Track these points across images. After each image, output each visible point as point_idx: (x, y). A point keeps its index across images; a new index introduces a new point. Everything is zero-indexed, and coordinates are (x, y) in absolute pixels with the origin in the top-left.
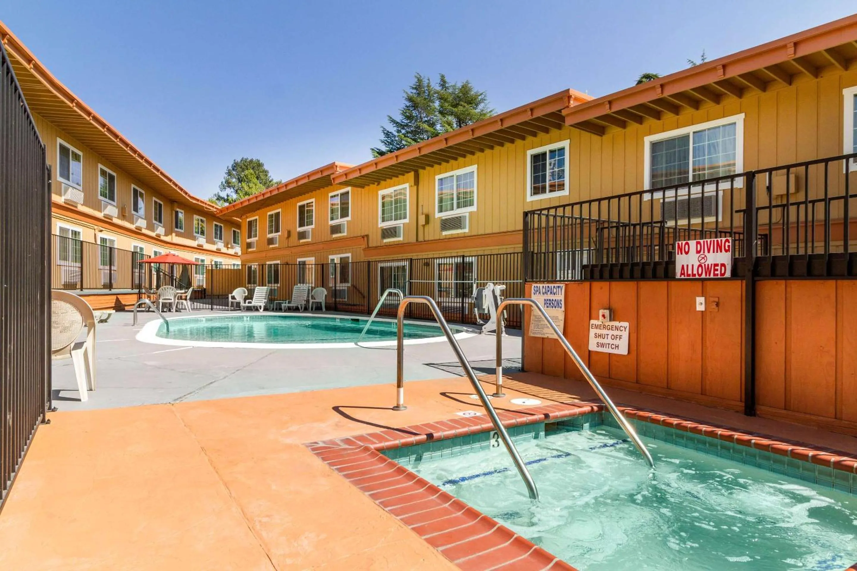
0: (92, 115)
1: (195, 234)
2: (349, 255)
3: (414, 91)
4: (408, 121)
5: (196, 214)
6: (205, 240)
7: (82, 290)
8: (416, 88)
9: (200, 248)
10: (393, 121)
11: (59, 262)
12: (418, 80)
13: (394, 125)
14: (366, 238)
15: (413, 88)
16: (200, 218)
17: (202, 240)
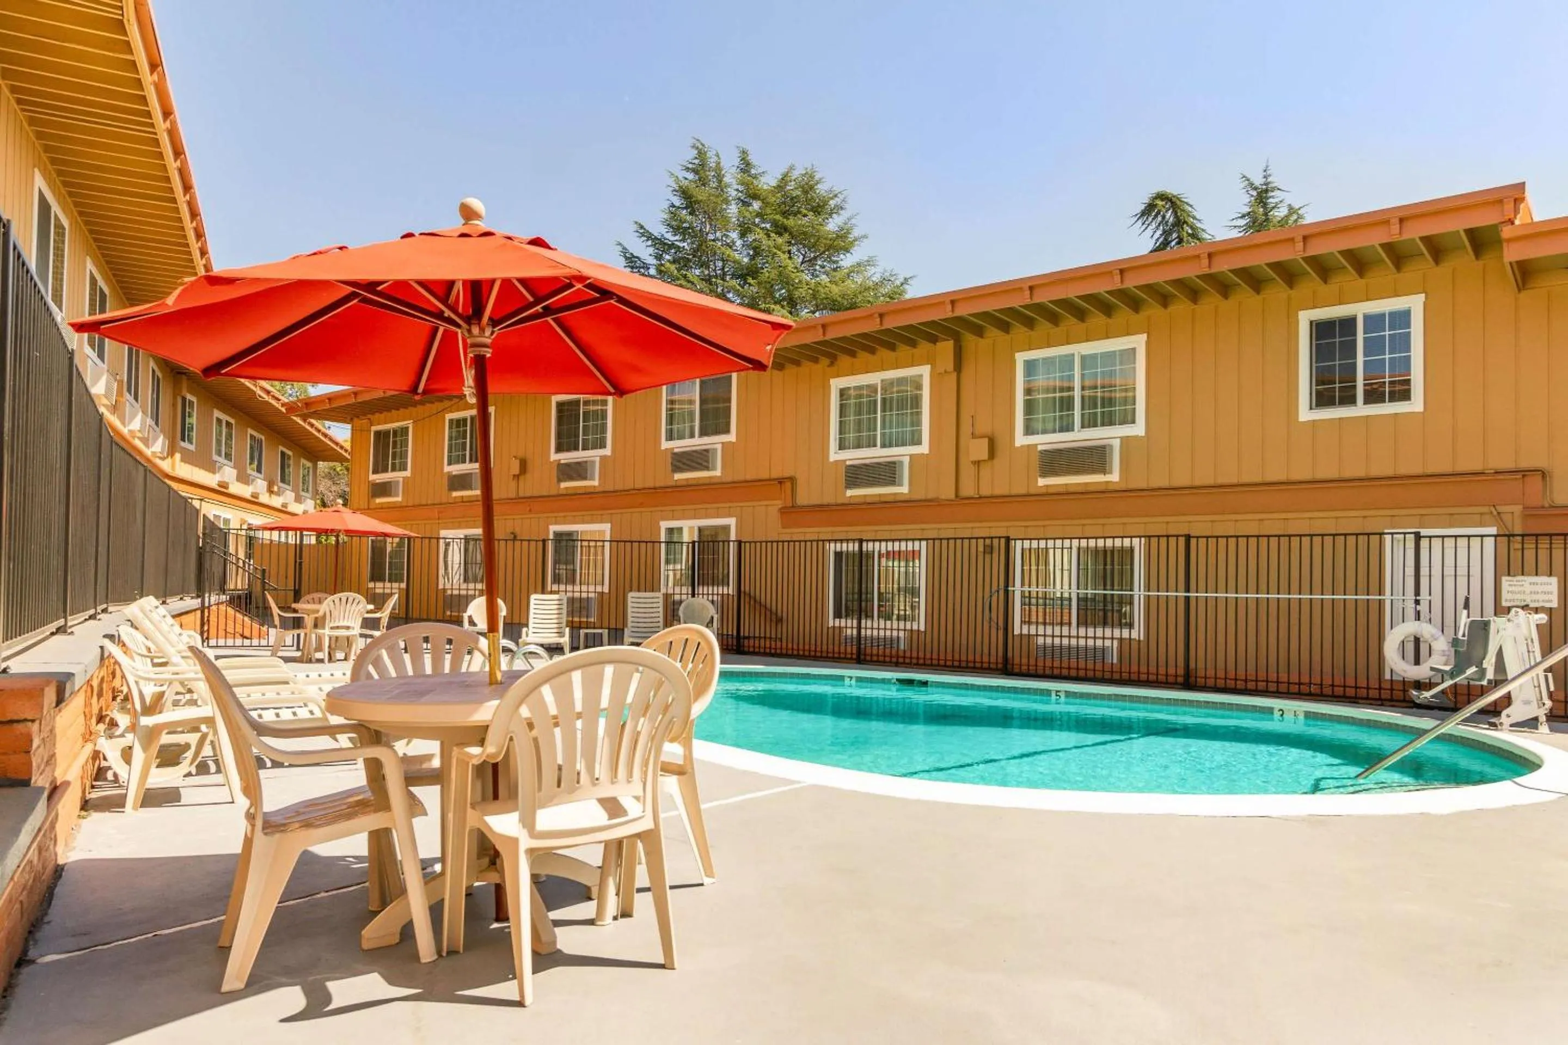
1: (215, 457)
2: (732, 522)
3: (691, 176)
4: (677, 238)
5: (217, 409)
6: (232, 472)
8: (695, 171)
9: (223, 492)
10: (649, 236)
12: (700, 153)
13: (650, 243)
14: (788, 485)
15: (687, 169)
16: (224, 417)
17: (227, 473)
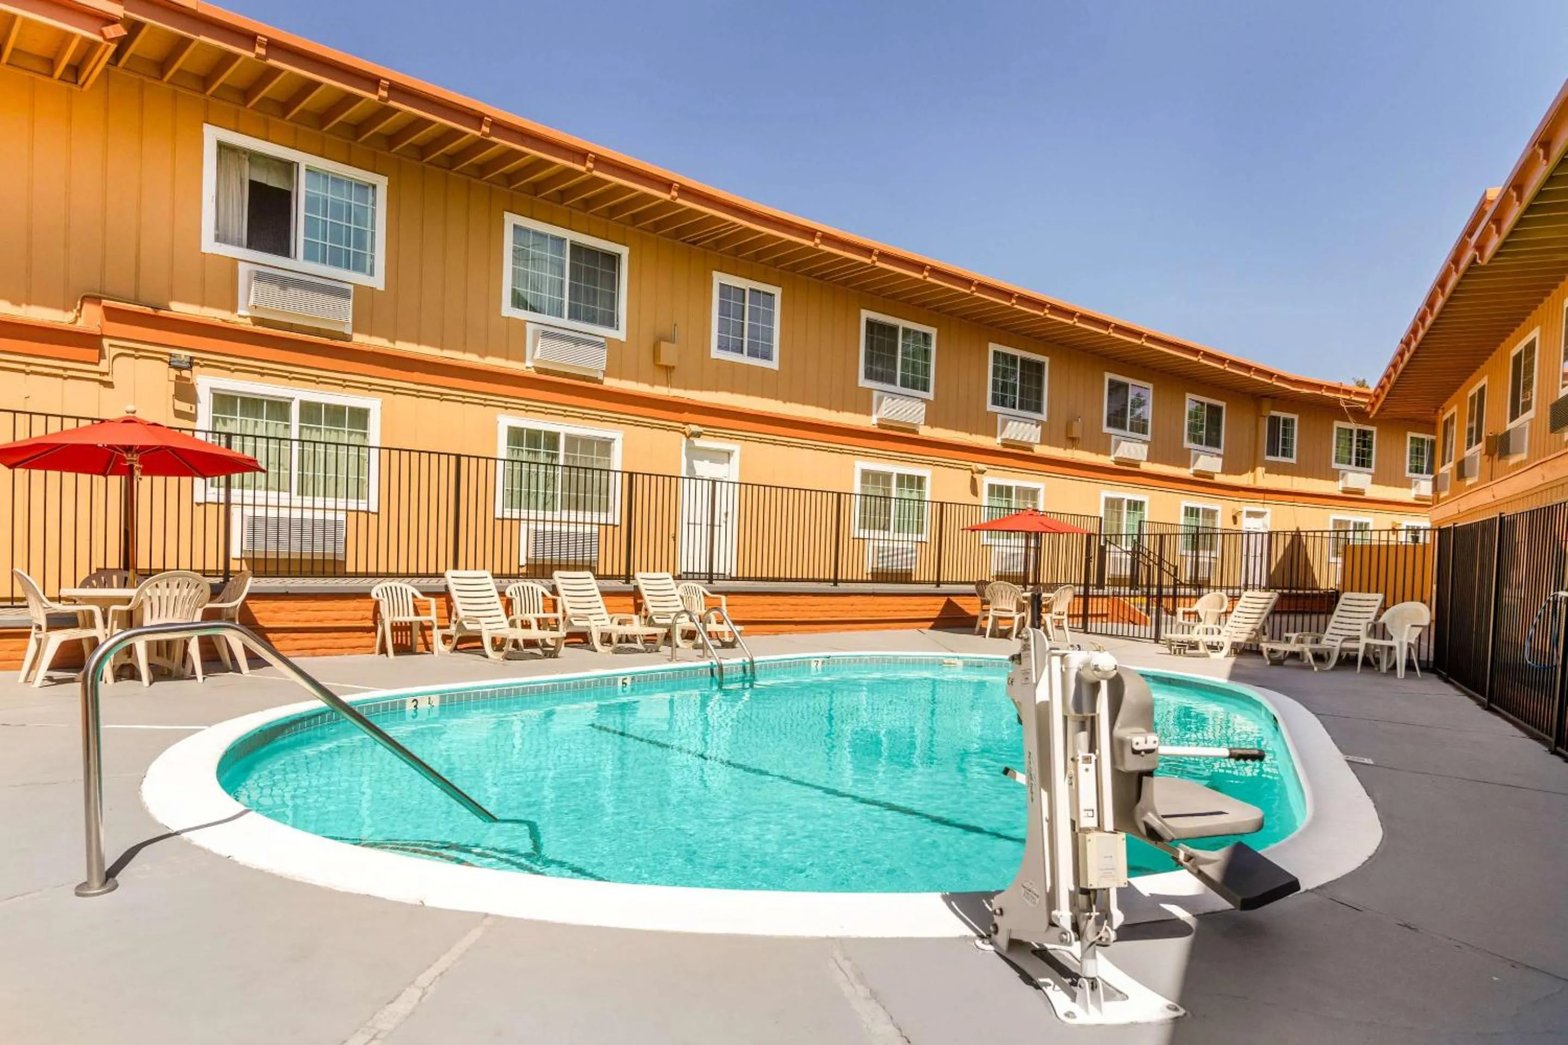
0: (876, 251)
1: (1335, 466)
6: (1369, 478)
7: (836, 585)
9: (1353, 497)
11: (856, 532)
17: (1358, 479)
